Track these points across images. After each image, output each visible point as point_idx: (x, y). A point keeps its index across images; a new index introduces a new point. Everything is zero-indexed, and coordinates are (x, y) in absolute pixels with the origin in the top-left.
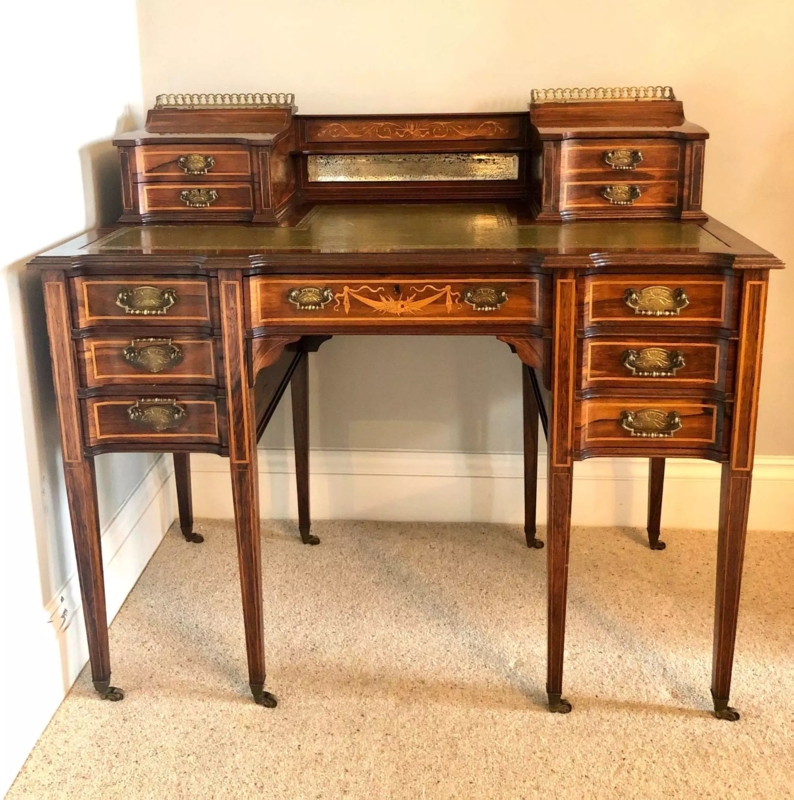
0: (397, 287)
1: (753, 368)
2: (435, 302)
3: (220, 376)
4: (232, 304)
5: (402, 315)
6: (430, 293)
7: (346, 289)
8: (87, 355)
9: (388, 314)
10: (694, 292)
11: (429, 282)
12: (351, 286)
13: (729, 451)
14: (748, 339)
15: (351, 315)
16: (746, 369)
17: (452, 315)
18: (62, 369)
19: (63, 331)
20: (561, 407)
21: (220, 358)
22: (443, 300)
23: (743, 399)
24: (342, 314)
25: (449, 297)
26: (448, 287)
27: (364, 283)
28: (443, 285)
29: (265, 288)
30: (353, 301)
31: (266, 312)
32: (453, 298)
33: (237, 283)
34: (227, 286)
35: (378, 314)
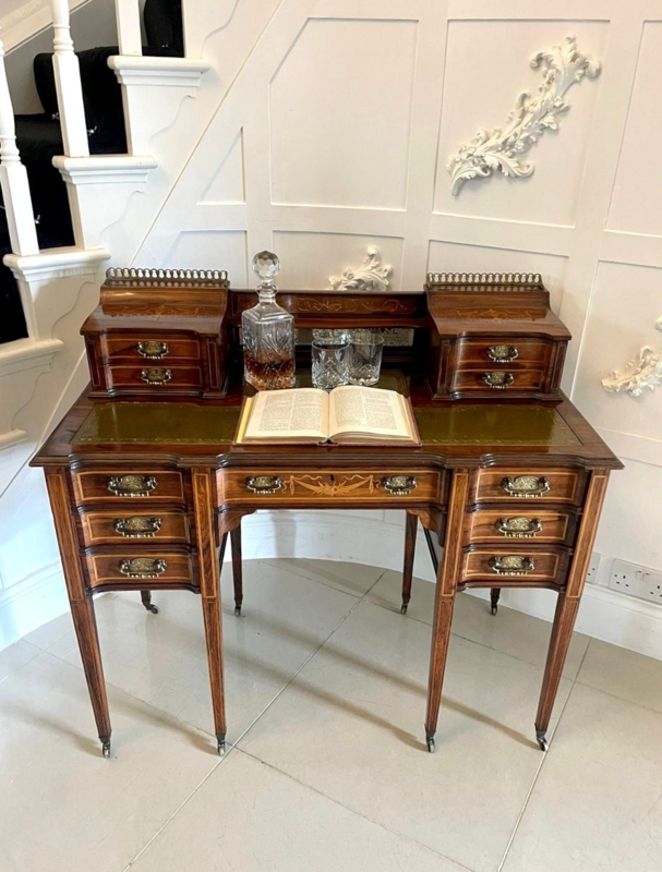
0: (332, 477)
1: (590, 533)
2: (361, 487)
3: (194, 539)
4: (202, 490)
5: (335, 496)
6: (357, 480)
7: (292, 477)
8: (84, 524)
9: (324, 495)
10: (554, 480)
11: (357, 473)
12: (295, 475)
13: (566, 584)
14: (590, 514)
15: (295, 495)
16: (585, 533)
17: (373, 495)
18: (65, 536)
19: (64, 510)
20: (450, 558)
21: (193, 527)
22: (367, 485)
23: (580, 553)
24: (288, 495)
25: (371, 484)
26: (371, 477)
27: (307, 473)
28: (368, 475)
29: (229, 477)
30: (296, 485)
31: (229, 495)
32: (375, 484)
33: (207, 476)
34: (198, 477)
35: (316, 495)
